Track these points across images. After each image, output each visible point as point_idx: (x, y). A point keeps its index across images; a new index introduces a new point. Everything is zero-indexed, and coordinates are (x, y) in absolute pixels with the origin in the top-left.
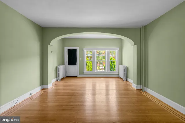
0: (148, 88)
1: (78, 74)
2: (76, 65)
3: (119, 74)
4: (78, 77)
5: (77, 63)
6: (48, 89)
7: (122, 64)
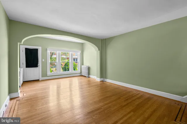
0: (107, 79)
1: (41, 77)
2: (38, 67)
3: (81, 73)
4: (40, 80)
5: (38, 65)
6: (19, 97)
7: (83, 65)
